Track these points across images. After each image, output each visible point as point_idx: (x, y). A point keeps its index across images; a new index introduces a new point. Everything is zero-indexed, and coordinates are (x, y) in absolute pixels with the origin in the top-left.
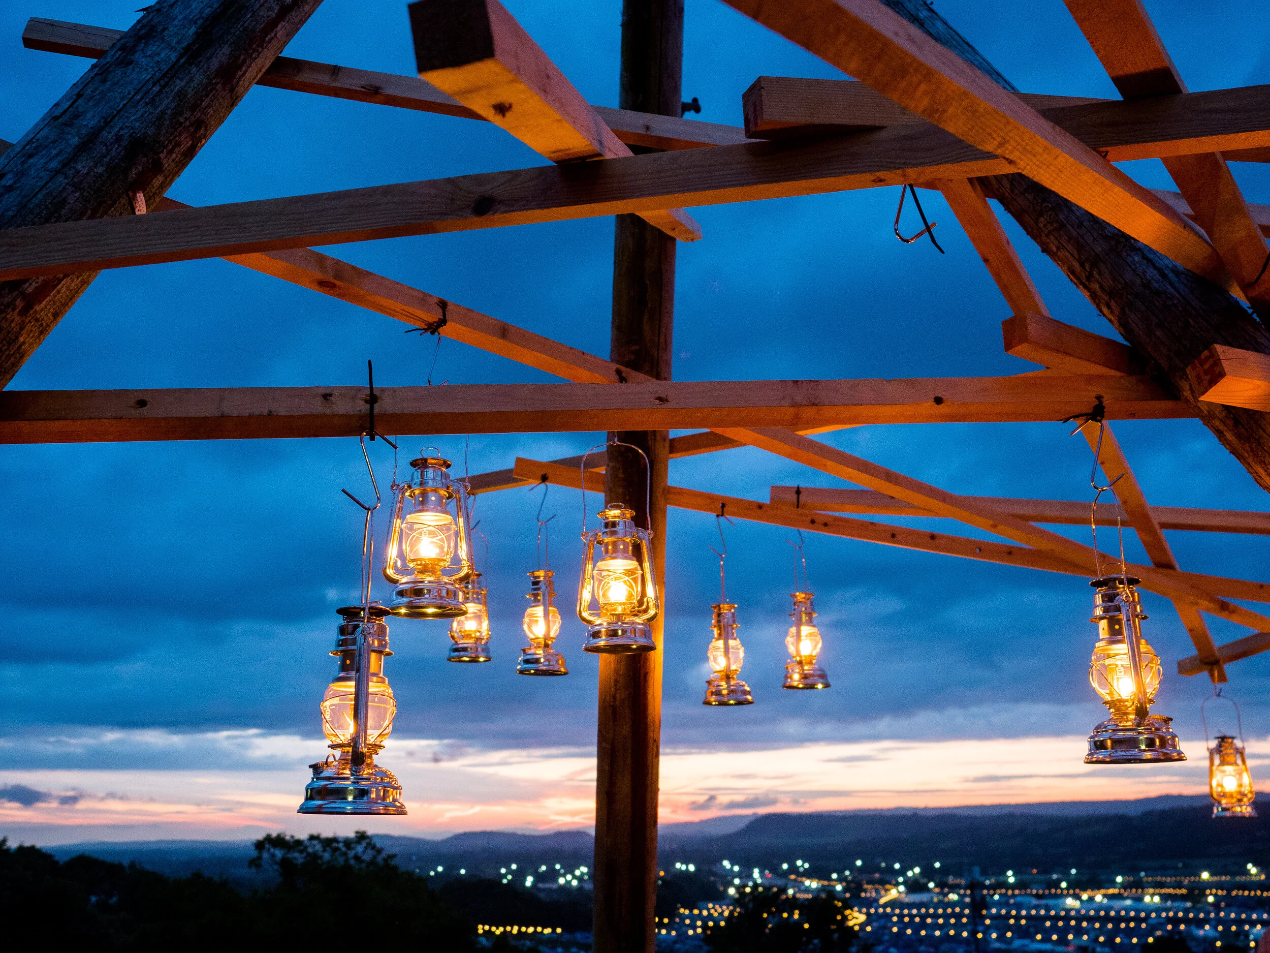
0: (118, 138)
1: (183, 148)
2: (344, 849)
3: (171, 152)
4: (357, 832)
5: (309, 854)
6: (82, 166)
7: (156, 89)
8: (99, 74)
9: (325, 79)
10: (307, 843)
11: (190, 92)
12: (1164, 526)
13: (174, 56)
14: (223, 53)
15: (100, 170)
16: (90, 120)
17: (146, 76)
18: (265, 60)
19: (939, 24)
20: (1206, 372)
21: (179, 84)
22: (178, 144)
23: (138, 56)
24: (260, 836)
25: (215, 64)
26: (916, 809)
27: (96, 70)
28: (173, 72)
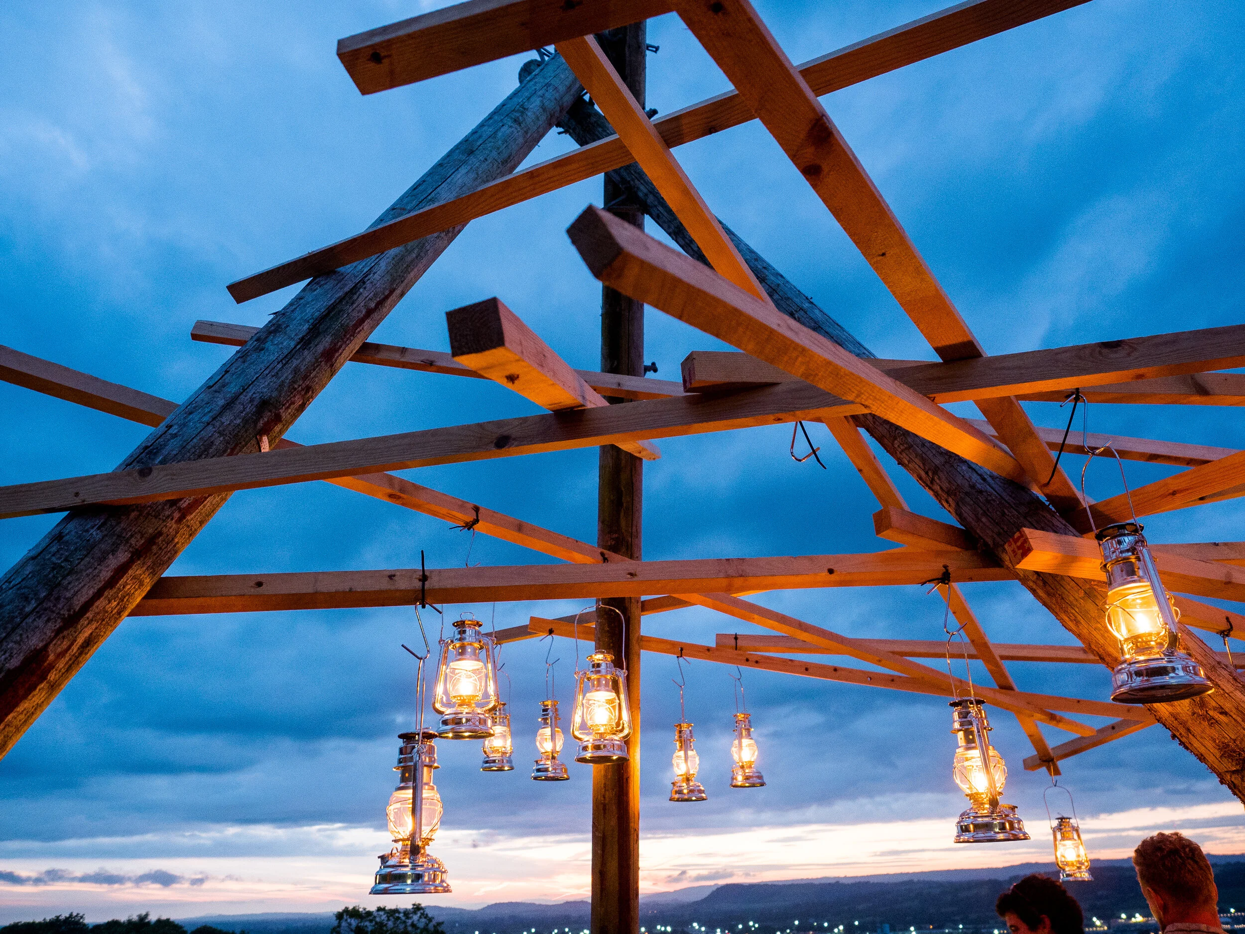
0: (252, 400)
1: (296, 405)
2: (403, 918)
3: (288, 408)
4: (414, 905)
5: (376, 923)
6: (226, 419)
7: (280, 366)
8: (242, 357)
9: (397, 357)
10: (375, 914)
11: (303, 368)
12: (1003, 658)
13: (293, 344)
14: (325, 342)
15: (238, 421)
16: (233, 389)
17: (272, 358)
18: (355, 345)
19: (817, 312)
20: (1019, 548)
21: (295, 363)
22: (293, 403)
23: (268, 345)
24: (340, 909)
25: (320, 348)
26: (838, 877)
27: (239, 355)
28: (291, 355)
